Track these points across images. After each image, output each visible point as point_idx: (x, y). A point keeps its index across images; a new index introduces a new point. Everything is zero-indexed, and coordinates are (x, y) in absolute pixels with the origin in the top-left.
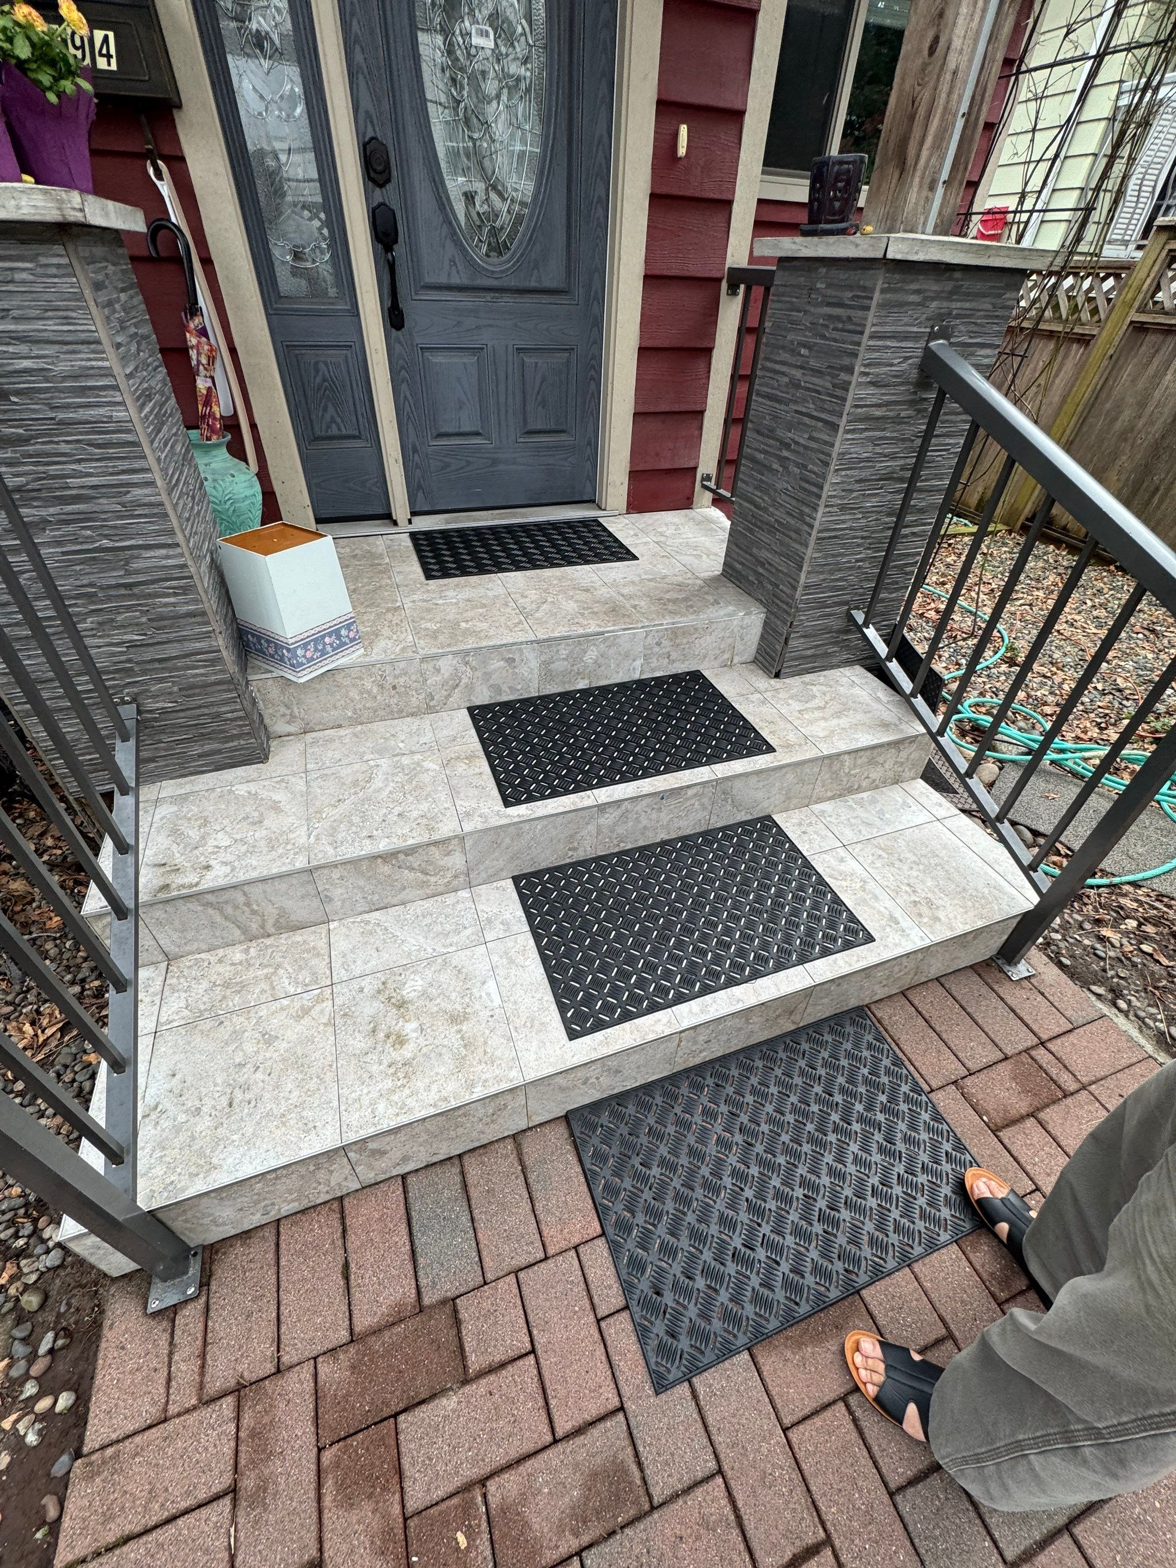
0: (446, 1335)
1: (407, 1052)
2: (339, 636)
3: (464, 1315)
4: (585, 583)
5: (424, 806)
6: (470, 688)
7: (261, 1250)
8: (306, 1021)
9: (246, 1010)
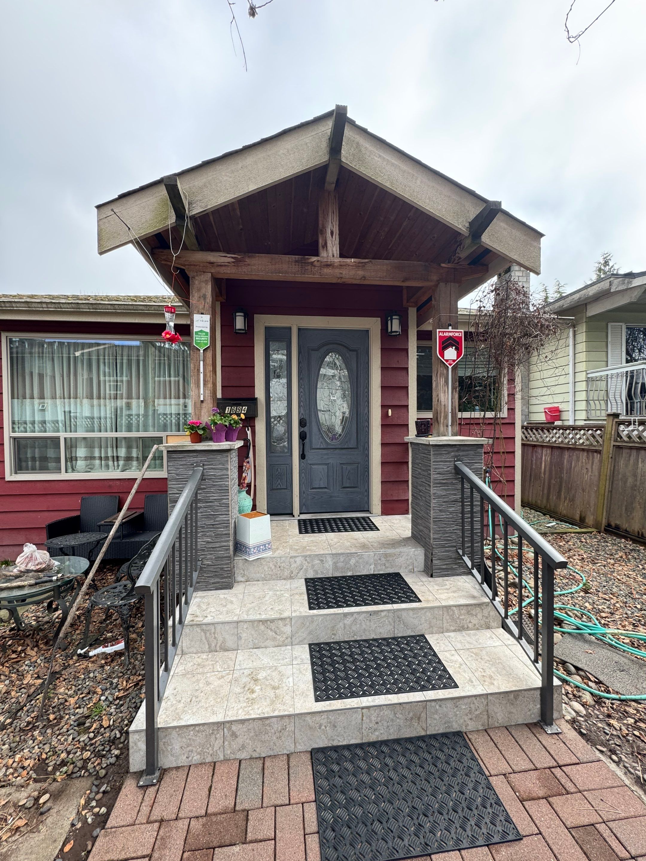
0: (242, 823)
1: (254, 696)
2: (265, 547)
3: (250, 817)
4: (356, 537)
5: (280, 607)
6: (306, 570)
7: (182, 774)
8: (222, 680)
9: (203, 673)
